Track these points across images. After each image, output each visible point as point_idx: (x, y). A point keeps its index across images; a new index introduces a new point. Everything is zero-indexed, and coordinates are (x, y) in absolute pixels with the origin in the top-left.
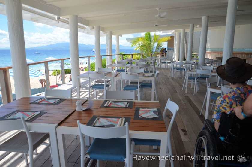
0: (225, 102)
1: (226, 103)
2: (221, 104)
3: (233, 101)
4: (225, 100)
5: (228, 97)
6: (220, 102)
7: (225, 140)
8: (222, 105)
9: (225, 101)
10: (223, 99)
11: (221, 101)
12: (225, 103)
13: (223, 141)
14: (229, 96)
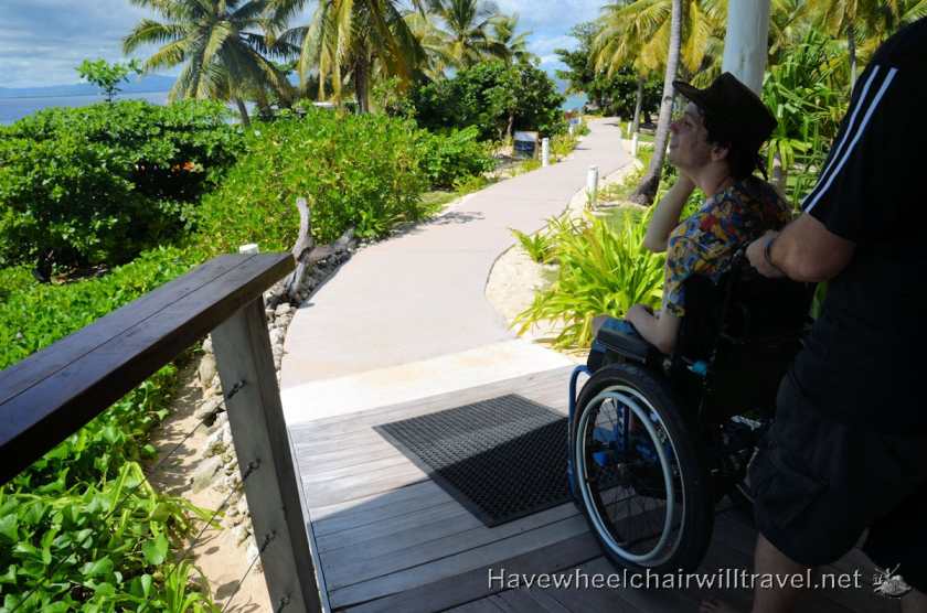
0: (713, 242)
1: (717, 243)
2: (700, 249)
3: (737, 233)
4: (710, 233)
5: (720, 222)
6: (695, 244)
7: (709, 368)
8: (702, 253)
9: (712, 238)
10: (702, 230)
11: (697, 241)
12: (713, 245)
13: (704, 373)
14: (721, 219)
